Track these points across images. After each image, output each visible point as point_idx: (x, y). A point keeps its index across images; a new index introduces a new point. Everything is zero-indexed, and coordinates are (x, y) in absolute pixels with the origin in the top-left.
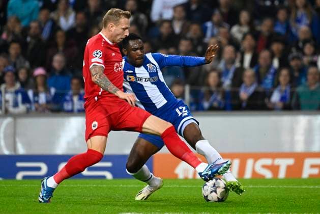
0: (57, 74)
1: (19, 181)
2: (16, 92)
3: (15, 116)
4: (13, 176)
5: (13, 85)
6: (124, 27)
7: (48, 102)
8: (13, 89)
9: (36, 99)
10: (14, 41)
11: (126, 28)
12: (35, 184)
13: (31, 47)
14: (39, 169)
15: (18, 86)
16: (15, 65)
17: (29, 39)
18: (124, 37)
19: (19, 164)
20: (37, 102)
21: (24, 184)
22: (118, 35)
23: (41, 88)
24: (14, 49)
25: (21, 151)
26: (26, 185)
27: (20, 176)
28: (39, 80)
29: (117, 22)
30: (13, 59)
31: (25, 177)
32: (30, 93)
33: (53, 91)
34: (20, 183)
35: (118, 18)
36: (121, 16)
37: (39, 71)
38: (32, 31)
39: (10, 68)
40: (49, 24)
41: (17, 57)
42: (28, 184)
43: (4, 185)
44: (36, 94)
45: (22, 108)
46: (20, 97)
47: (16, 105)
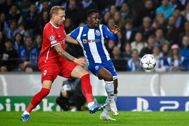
0: (185, 48)
1: (162, 112)
2: (160, 59)
3: (160, 73)
4: (158, 109)
5: (158, 54)
6: (61, 15)
7: (180, 65)
8: (158, 57)
9: (172, 63)
10: (159, 28)
11: (63, 16)
12: (171, 114)
13: (169, 31)
14: (174, 105)
15: (161, 55)
16: (159, 43)
17: (168, 27)
18: (62, 21)
19: (162, 102)
20: (173, 65)
21: (164, 114)
22: (59, 20)
23: (175, 57)
24: (159, 33)
25: (163, 94)
26: (166, 115)
27: (162, 109)
28: (175, 52)
29: (57, 13)
30: (158, 39)
31: (165, 110)
32: (169, 60)
33: (183, 58)
34: (162, 113)
35: (57, 11)
36: (59, 9)
37: (175, 47)
38: (170, 22)
39: (157, 44)
40: (180, 18)
41: (161, 38)
42: (167, 114)
43: (152, 115)
44: (173, 60)
45: (164, 68)
46: (162, 62)
47: (160, 67)
